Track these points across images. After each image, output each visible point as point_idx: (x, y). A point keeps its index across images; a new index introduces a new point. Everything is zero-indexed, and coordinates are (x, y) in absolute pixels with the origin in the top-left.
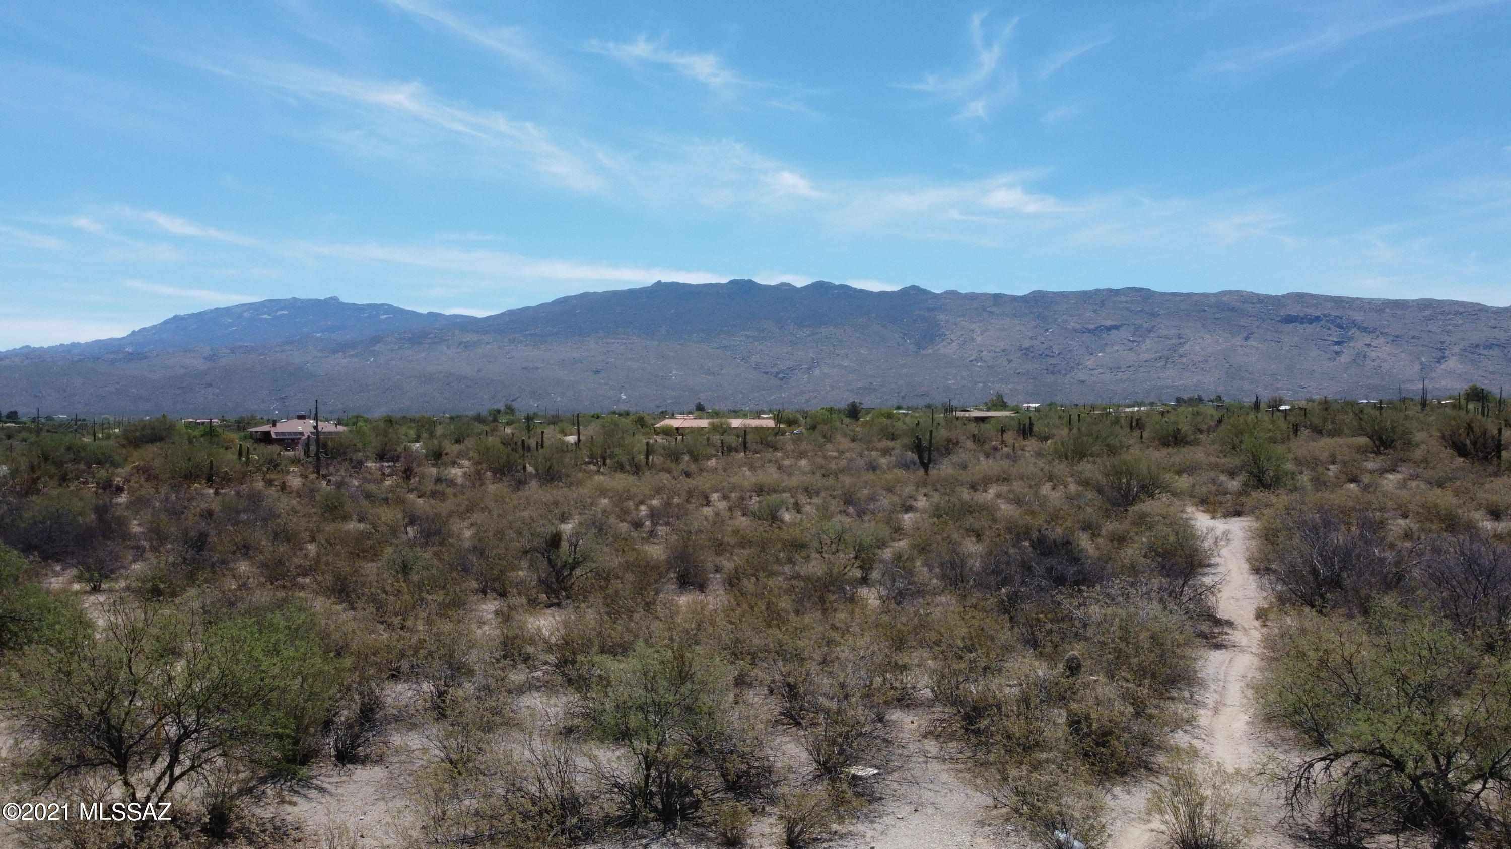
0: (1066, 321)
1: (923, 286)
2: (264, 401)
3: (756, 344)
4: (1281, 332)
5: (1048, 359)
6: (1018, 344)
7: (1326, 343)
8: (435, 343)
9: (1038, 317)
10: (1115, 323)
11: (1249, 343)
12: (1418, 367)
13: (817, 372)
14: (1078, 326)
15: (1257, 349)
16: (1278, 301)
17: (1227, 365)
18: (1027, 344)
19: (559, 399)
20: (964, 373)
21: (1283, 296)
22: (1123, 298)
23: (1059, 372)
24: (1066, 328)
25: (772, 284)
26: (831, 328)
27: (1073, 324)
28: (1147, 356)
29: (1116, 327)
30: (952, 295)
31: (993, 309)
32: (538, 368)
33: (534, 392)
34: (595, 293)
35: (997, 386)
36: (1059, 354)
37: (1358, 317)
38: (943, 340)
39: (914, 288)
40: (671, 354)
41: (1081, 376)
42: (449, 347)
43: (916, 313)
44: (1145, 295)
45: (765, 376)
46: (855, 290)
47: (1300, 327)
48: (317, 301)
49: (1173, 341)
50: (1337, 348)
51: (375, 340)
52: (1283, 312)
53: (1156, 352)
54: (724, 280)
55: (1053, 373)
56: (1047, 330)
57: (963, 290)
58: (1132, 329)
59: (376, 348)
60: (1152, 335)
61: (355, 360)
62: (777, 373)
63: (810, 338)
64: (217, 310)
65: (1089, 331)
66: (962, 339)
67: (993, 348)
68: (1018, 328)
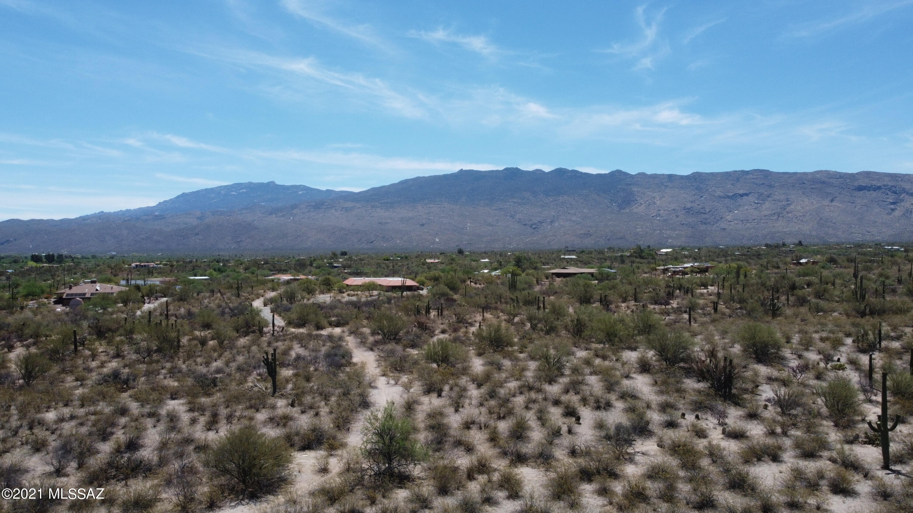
0: (715, 191)
1: (624, 170)
2: (228, 244)
3: (520, 206)
4: (855, 197)
5: (702, 215)
6: (683, 206)
7: (885, 203)
8: (328, 208)
9: (696, 188)
10: (746, 192)
11: (833, 204)
13: (556, 224)
14: (722, 194)
15: (839, 207)
16: (852, 177)
17: (818, 218)
18: (689, 205)
19: (399, 241)
20: (648, 224)
21: (857, 174)
22: (751, 176)
23: (709, 223)
24: (714, 196)
25: (530, 170)
26: (566, 197)
27: (718, 193)
28: (766, 213)
29: (747, 195)
30: (642, 175)
31: (669, 184)
32: (388, 223)
33: (384, 237)
34: (424, 177)
35: (668, 232)
36: (709, 212)
37: (907, 186)
38: (636, 204)
39: (619, 172)
40: (467, 214)
41: (723, 225)
42: (336, 210)
43: (619, 187)
44: (765, 174)
45: (524, 227)
46: (581, 173)
47: (868, 193)
48: (263, 184)
49: (783, 203)
50: (892, 206)
51: (294, 207)
52: (856, 184)
53: (772, 210)
54: (501, 168)
55: (705, 224)
56: (702, 197)
57: (649, 172)
58: (757, 196)
59: (295, 211)
60: (770, 199)
61: (282, 219)
62: (532, 225)
63: (553, 203)
64: (206, 189)
65: (729, 197)
66: (647, 203)
67: (667, 208)
68: (683, 195)
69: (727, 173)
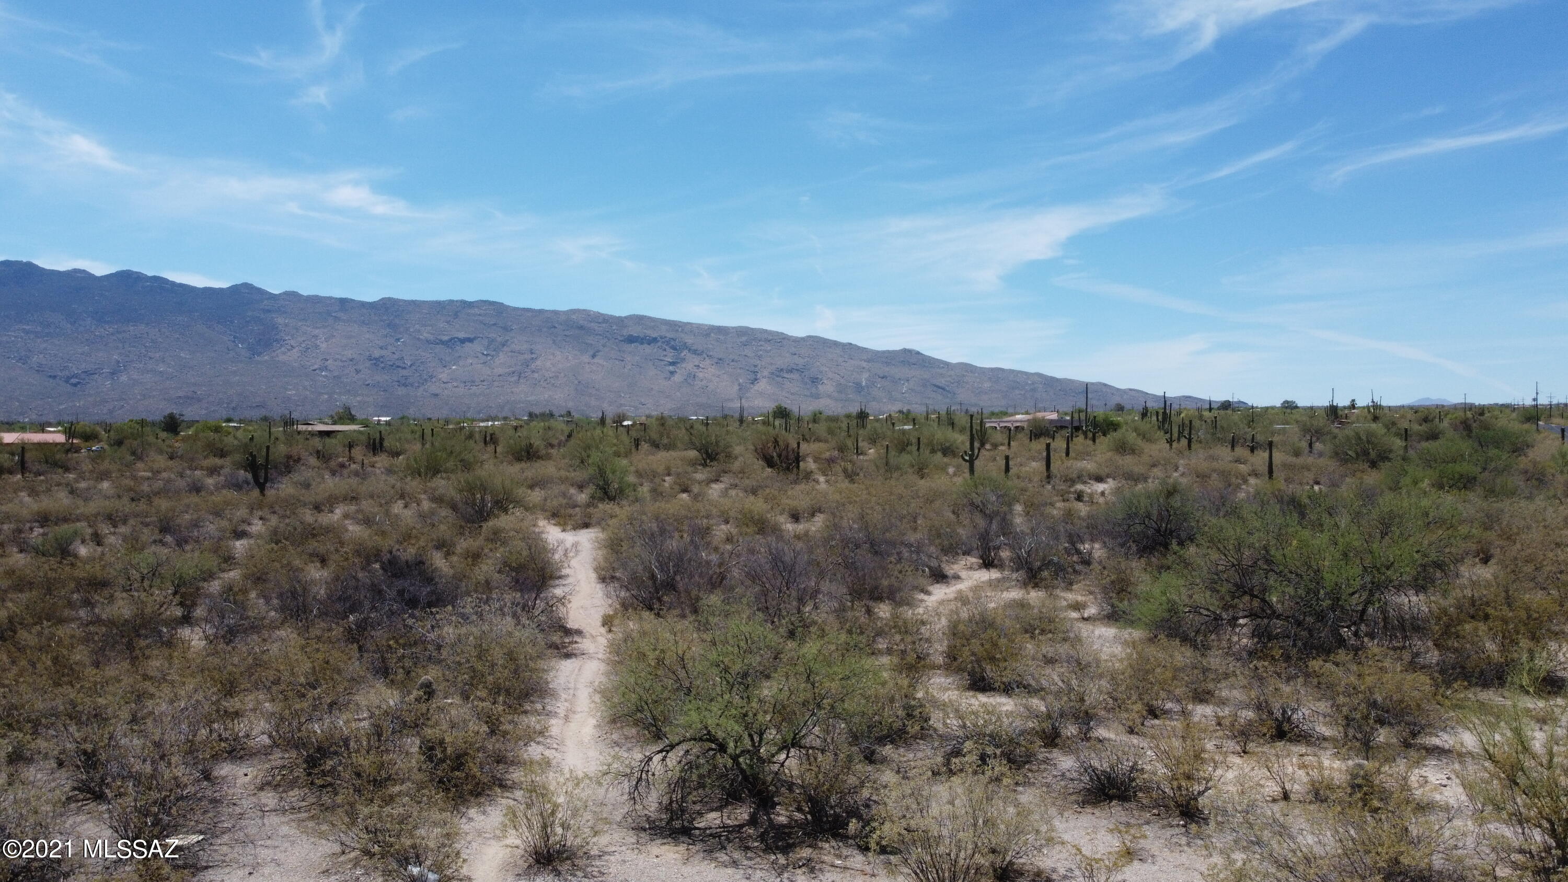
0: (419, 331)
3: (39, 341)
4: (624, 351)
5: (400, 369)
6: (367, 353)
7: (663, 363)
9: (389, 325)
10: (469, 336)
11: (596, 360)
12: (736, 387)
13: (124, 378)
14: (431, 337)
15: (603, 366)
16: (620, 321)
17: (576, 382)
18: (377, 353)
20: (307, 383)
21: (626, 317)
22: (477, 311)
23: (412, 384)
24: (419, 339)
25: (61, 270)
26: (142, 327)
27: (425, 335)
28: (500, 371)
29: (470, 340)
30: (292, 296)
31: (341, 315)
35: (344, 398)
36: (411, 365)
37: (689, 340)
38: (282, 346)
39: (247, 286)
41: (433, 388)
43: (250, 314)
44: (498, 308)
45: (51, 380)
46: (173, 284)
47: (641, 347)
49: (526, 356)
50: (671, 368)
52: (625, 332)
53: (510, 367)
55: (405, 385)
56: (398, 340)
57: (305, 292)
58: (486, 342)
60: (505, 349)
62: (69, 378)
63: (114, 338)
66: (303, 345)
67: (339, 357)
68: (367, 336)
69: (438, 304)
